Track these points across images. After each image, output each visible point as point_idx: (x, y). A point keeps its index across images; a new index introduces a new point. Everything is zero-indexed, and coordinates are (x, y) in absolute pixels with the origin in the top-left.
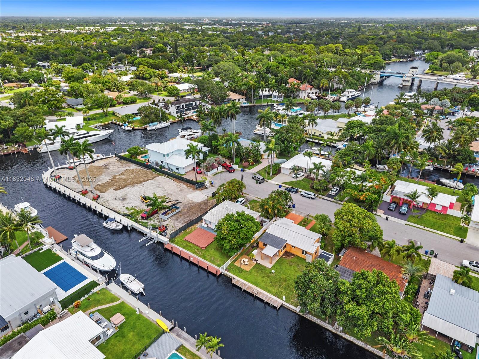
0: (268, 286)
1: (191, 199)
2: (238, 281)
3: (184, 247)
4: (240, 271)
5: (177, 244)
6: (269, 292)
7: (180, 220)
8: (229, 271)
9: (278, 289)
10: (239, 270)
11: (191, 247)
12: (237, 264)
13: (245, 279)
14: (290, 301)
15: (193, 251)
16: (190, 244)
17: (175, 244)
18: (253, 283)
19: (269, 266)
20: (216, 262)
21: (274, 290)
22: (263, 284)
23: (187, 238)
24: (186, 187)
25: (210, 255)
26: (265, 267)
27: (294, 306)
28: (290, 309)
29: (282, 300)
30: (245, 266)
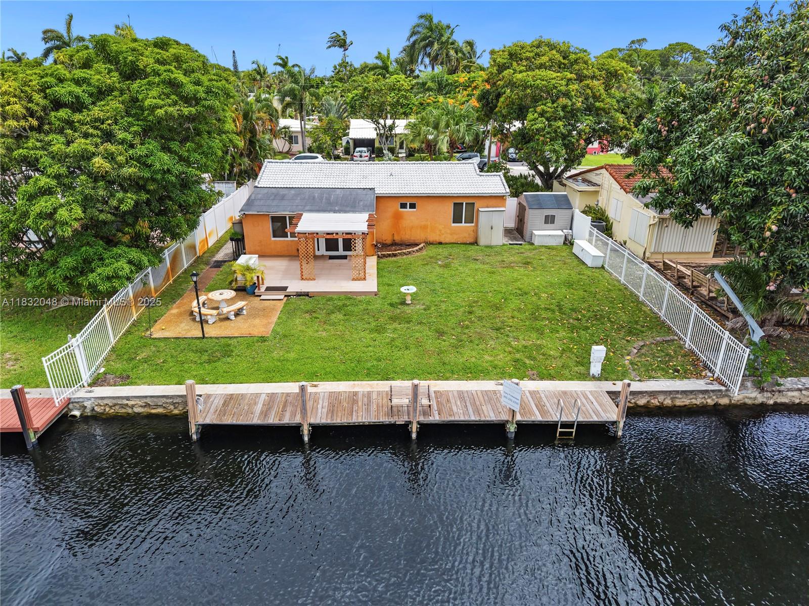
0: (442, 352)
2: (231, 399)
4: (214, 353)
8: (125, 380)
9: (508, 345)
10: (202, 350)
12: (166, 330)
19: (364, 286)
21: (495, 355)
28: (668, 402)
29: (585, 376)
30: (227, 323)
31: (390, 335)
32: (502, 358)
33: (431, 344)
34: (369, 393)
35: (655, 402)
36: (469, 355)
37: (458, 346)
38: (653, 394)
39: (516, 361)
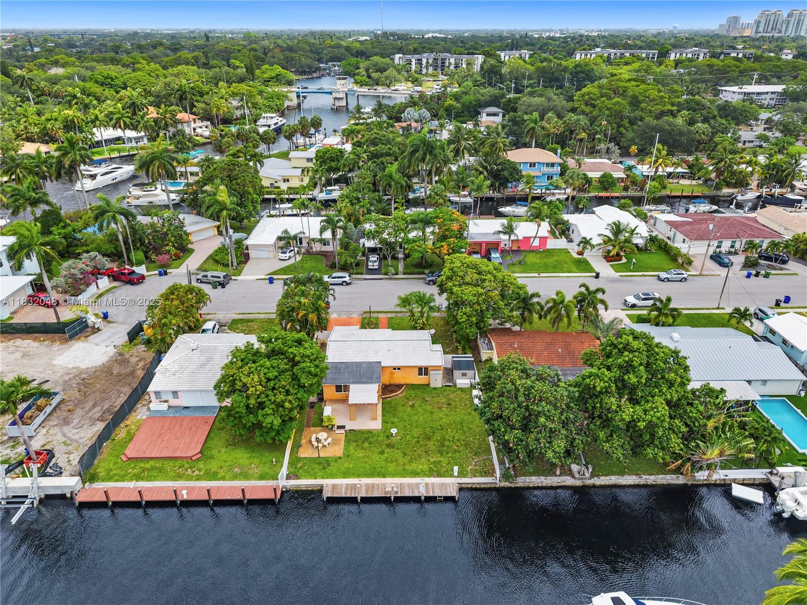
0: (405, 464)
1: (71, 366)
2: (334, 486)
3: (138, 478)
4: (324, 465)
5: (110, 478)
6: (415, 474)
7: (76, 421)
8: (297, 477)
9: (429, 460)
10: (319, 464)
11: (160, 470)
12: (304, 453)
13: (346, 475)
14: (467, 471)
15: (172, 474)
16: (152, 463)
17: (103, 480)
18: (371, 475)
19: (376, 425)
20: (250, 472)
21: (423, 466)
22: (392, 467)
23: (131, 451)
24: (36, 344)
25: (227, 464)
26: (370, 432)
27: (482, 476)
28: (478, 486)
29: (452, 476)
30: (325, 449)
31: (386, 455)
32: (426, 467)
33: (401, 461)
34: (378, 484)
35: (474, 486)
36: (414, 466)
37: (411, 462)
38: (473, 484)
39: (430, 468)
